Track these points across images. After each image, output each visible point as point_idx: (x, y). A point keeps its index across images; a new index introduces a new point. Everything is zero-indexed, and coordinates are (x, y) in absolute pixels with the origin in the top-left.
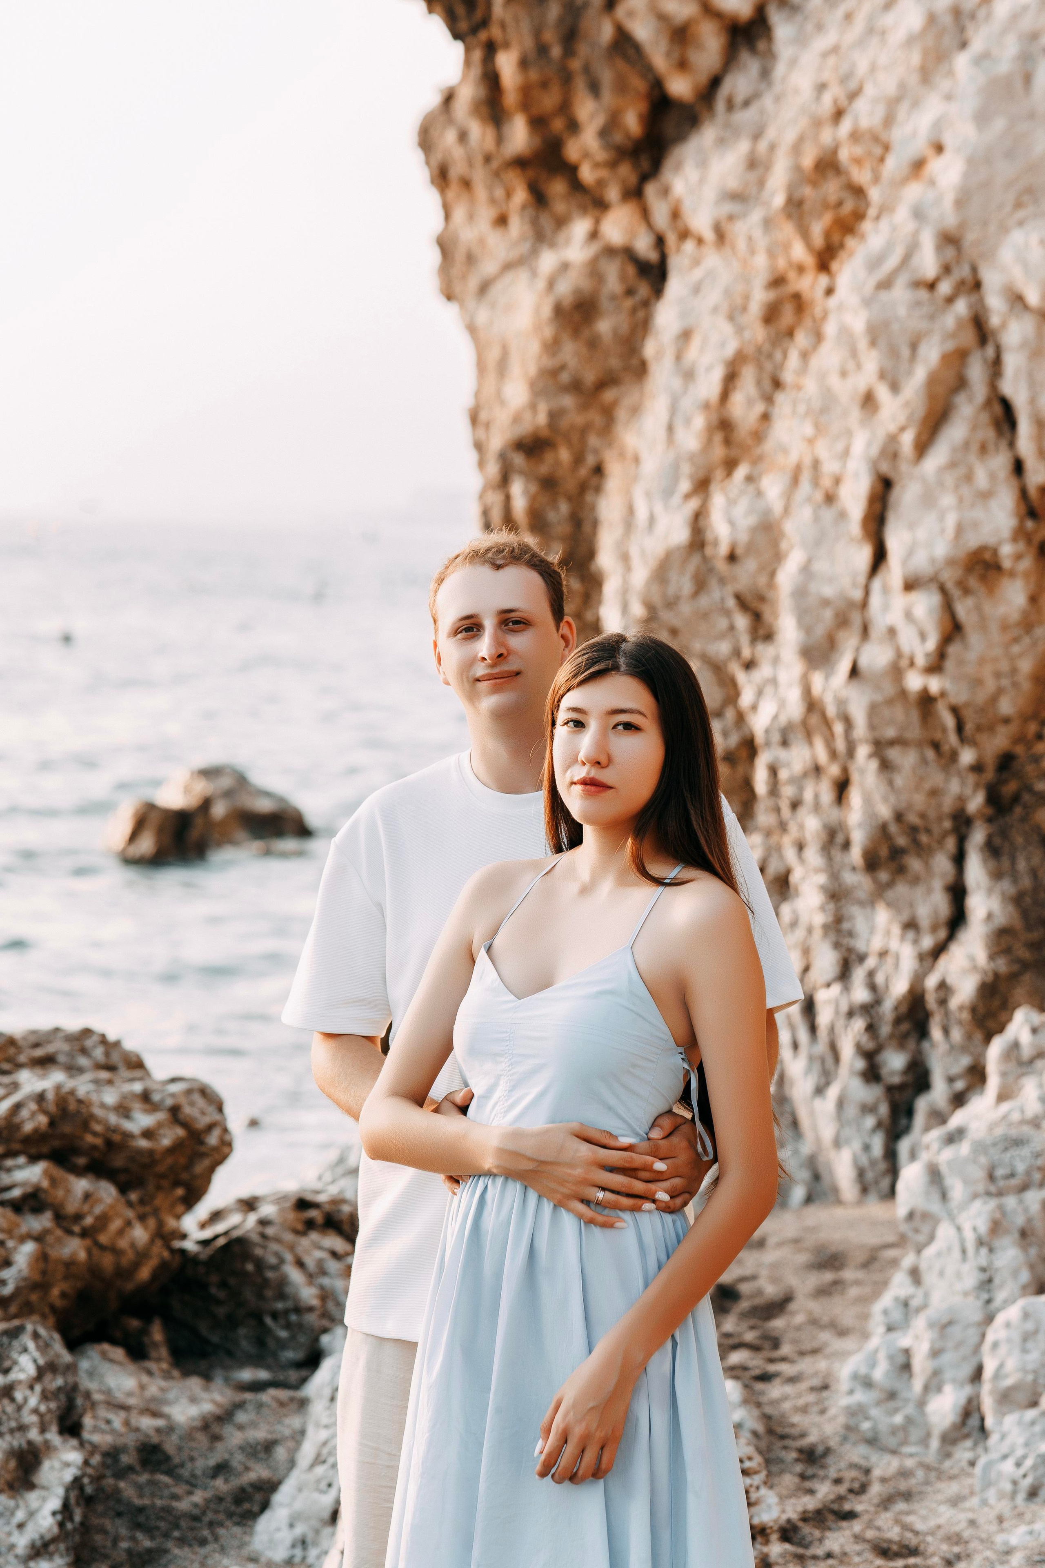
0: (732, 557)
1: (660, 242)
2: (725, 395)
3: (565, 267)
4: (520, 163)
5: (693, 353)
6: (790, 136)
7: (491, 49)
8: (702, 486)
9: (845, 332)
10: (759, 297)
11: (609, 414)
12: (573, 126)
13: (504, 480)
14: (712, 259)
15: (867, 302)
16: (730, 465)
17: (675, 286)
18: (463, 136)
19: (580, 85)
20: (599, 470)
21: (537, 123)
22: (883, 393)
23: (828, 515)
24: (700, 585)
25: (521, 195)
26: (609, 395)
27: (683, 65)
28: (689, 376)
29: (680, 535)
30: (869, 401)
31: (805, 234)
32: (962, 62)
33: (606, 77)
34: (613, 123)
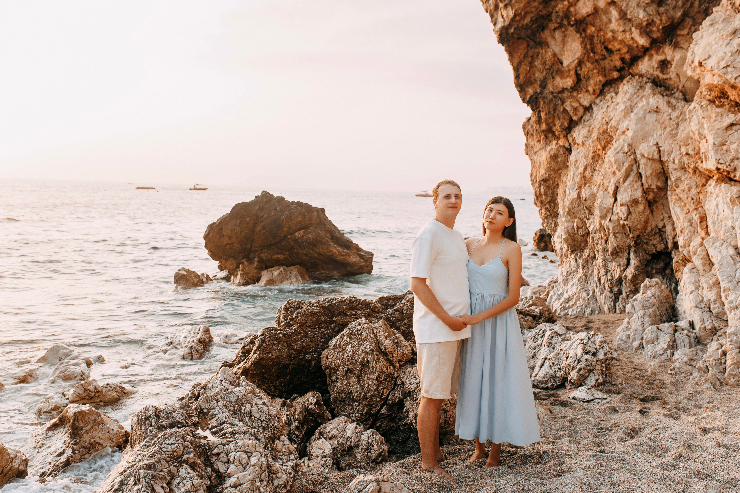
0: (585, 200)
1: (570, 144)
2: (584, 172)
3: (552, 149)
4: (543, 131)
5: (578, 164)
6: (597, 127)
7: (539, 112)
8: (580, 187)
9: (609, 161)
10: (591, 155)
11: (560, 175)
12: (555, 125)
13: (540, 186)
14: (581, 148)
15: (614, 156)
16: (585, 184)
17: (574, 153)
18: (532, 127)
19: (556, 118)
20: (558, 184)
21: (547, 124)
22: (617, 172)
23: (606, 193)
24: (579, 205)
25: (543, 137)
26: (560, 172)
27: (576, 114)
28: (577, 168)
29: (576, 196)
30: (614, 173)
31: (600, 144)
32: (632, 115)
33: (561, 117)
34: (563, 124)
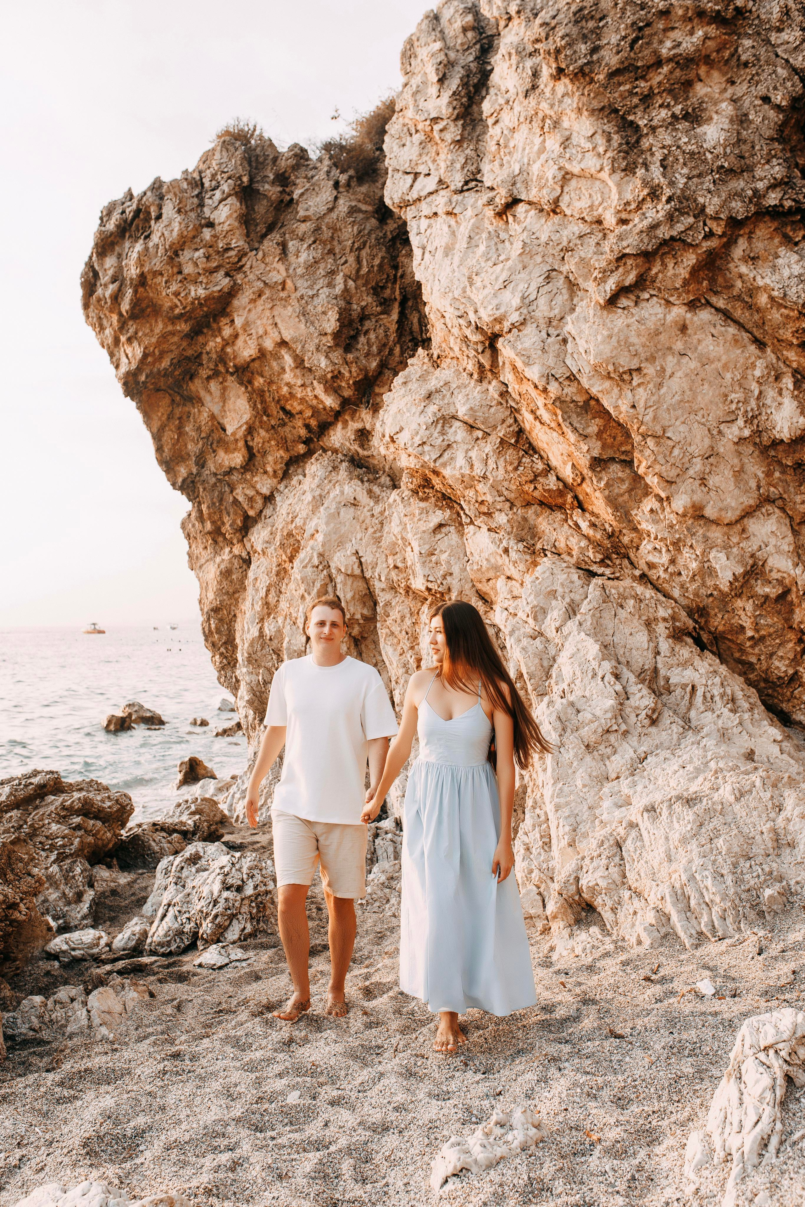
0: (271, 639)
1: (249, 553)
2: (267, 595)
3: (223, 560)
4: (209, 533)
5: (258, 584)
6: (280, 527)
7: (200, 503)
8: (262, 620)
9: (296, 579)
10: (275, 569)
11: (237, 600)
12: (223, 524)
13: (209, 619)
14: (262, 559)
15: (300, 572)
16: (269, 614)
17: (253, 566)
18: (194, 526)
19: (224, 513)
20: (235, 616)
21: (213, 523)
22: (306, 595)
23: (294, 627)
24: (263, 648)
25: (210, 541)
26: (237, 595)
27: (252, 507)
28: (257, 590)
29: (257, 634)
30: (303, 597)
31: (285, 553)
32: (322, 509)
33: (232, 511)
34: (234, 522)
